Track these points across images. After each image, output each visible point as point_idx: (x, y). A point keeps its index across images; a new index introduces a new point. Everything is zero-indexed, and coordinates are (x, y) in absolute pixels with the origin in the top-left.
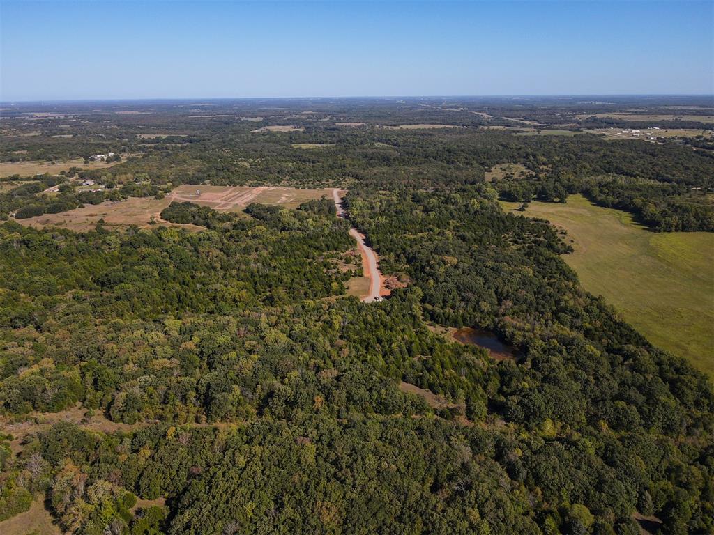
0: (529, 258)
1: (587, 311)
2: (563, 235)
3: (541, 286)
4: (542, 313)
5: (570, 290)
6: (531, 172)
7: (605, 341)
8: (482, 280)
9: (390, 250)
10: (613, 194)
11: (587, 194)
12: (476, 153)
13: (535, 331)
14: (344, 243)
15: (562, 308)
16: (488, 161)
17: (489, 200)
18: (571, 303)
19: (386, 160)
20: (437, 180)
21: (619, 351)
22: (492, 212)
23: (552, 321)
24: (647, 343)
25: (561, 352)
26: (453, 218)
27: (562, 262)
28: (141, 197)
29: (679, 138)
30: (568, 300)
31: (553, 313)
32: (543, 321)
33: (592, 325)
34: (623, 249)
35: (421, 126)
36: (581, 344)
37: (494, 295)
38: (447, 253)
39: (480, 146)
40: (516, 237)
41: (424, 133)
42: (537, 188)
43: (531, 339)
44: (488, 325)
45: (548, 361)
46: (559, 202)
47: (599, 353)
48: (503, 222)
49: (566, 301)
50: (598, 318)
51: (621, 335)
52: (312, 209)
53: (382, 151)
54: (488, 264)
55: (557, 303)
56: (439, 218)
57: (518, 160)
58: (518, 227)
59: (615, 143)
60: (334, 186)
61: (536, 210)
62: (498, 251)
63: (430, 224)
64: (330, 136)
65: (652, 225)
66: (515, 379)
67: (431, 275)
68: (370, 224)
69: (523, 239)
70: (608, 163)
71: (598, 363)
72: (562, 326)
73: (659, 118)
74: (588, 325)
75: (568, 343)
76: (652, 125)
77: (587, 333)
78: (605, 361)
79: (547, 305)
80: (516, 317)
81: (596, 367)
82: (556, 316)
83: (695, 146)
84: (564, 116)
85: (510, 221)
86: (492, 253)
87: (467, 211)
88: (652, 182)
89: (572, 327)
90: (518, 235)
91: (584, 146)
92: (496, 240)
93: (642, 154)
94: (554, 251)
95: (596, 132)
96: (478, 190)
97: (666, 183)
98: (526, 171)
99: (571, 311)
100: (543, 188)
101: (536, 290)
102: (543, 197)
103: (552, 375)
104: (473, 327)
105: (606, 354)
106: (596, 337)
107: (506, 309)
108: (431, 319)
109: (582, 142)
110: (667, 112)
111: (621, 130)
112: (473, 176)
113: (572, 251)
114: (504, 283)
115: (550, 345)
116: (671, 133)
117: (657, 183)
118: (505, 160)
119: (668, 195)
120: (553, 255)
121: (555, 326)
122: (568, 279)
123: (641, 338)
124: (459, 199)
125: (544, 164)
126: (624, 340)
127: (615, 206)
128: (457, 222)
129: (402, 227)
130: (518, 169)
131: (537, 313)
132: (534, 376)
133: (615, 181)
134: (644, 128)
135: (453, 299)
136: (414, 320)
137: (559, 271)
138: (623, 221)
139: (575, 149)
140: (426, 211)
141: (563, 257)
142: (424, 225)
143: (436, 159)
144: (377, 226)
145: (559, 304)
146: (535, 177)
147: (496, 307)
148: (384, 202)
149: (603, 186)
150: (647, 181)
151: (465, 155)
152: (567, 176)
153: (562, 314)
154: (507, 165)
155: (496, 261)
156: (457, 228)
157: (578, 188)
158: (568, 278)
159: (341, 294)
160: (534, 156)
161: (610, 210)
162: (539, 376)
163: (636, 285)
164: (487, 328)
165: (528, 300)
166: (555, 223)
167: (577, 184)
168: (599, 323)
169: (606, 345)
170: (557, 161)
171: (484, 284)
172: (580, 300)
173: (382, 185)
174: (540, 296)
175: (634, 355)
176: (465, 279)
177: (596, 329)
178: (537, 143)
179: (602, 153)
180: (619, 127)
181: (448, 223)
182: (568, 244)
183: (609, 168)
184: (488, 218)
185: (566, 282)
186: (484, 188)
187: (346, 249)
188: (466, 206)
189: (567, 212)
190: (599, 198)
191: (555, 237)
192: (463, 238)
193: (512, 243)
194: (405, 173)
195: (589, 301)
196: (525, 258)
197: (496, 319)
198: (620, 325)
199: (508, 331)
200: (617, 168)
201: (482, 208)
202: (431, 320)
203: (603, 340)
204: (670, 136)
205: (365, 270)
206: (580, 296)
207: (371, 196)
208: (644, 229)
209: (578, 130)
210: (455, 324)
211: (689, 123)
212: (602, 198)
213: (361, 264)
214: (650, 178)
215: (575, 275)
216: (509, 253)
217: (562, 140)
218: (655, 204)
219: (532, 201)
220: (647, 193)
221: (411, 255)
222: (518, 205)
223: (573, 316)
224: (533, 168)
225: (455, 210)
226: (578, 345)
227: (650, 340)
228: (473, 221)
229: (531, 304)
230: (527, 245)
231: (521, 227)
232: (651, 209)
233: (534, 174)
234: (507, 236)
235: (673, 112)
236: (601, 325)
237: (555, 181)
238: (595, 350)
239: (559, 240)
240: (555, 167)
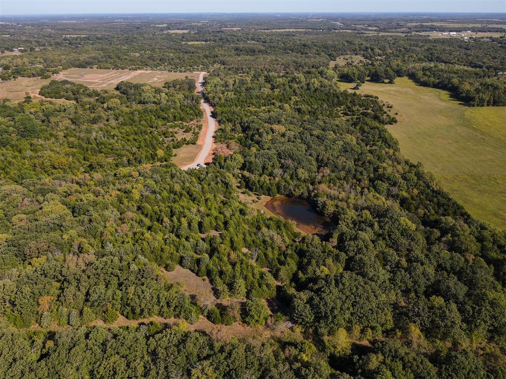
0: (355, 128)
1: (405, 178)
2: (389, 109)
3: (362, 153)
4: (359, 180)
5: (390, 157)
6: (368, 61)
7: (421, 211)
8: (304, 147)
9: (229, 120)
10: (434, 76)
11: (412, 76)
12: (326, 47)
13: (349, 200)
14: (191, 114)
15: (379, 175)
16: (334, 53)
17: (329, 80)
18: (390, 170)
19: (252, 52)
20: (289, 65)
21: (436, 224)
22: (330, 90)
23: (368, 189)
24: (466, 213)
25: (372, 226)
26: (296, 95)
27: (386, 131)
28: (30, 77)
29: (487, 38)
30: (388, 168)
31: (371, 180)
32: (359, 189)
33: (409, 194)
34: (442, 121)
35: (287, 30)
36: (395, 217)
37: (314, 163)
38: (279, 122)
39: (330, 42)
40: (347, 109)
41: (288, 35)
42: (370, 71)
43: (343, 209)
44: (302, 194)
45: (356, 238)
46: (389, 83)
47: (414, 227)
48: (338, 98)
49: (384, 168)
50: (415, 186)
51: (439, 205)
52: (174, 87)
53: (252, 46)
54: (315, 133)
55: (376, 170)
56: (283, 94)
57: (359, 52)
58: (351, 102)
59: (436, 41)
60: (202, 70)
61: (368, 88)
62: (327, 121)
63: (273, 99)
64: (215, 36)
65: (467, 100)
66: (314, 261)
67: (258, 143)
68: (220, 99)
69: (353, 111)
70: (431, 54)
71: (413, 240)
72: (378, 195)
73: (471, 26)
74: (405, 194)
75: (381, 214)
76: (466, 29)
77: (403, 202)
78: (420, 237)
79: (365, 173)
80: (332, 185)
81: (410, 245)
82: (373, 183)
83: (499, 43)
84: (398, 24)
85: (344, 97)
86: (321, 123)
87: (308, 89)
88: (466, 68)
89: (389, 195)
90: (349, 108)
91: (413, 43)
92: (328, 112)
93: (458, 49)
94: (380, 122)
95: (423, 34)
96: (321, 73)
97: (478, 69)
98: (364, 60)
99: (388, 179)
100: (376, 72)
101: (356, 157)
102: (375, 78)
103: (358, 257)
104: (288, 196)
105: (422, 227)
106: (412, 207)
107: (323, 176)
108: (247, 186)
109: (410, 40)
110: (476, 22)
111: (442, 32)
112: (320, 62)
113: (396, 122)
114: (326, 150)
115: (362, 217)
116: (480, 35)
117: (470, 69)
118: (348, 52)
119: (480, 78)
120: (377, 124)
121: (370, 196)
122: (389, 147)
123: (459, 208)
124: (303, 79)
125: (379, 55)
126: (441, 211)
127: (435, 86)
128: (298, 98)
129: (248, 101)
130: (357, 59)
131: (355, 181)
132: (337, 258)
133: (435, 66)
134: (460, 31)
135: (273, 166)
136: (227, 188)
137: (381, 139)
138: (442, 97)
139: (405, 45)
140: (272, 89)
141: (386, 127)
142: (269, 101)
143: (293, 51)
144: (226, 100)
145: (378, 171)
146: (371, 64)
147: (314, 174)
148: (237, 81)
149: (426, 70)
150: (462, 67)
151: (316, 48)
152: (396, 63)
153: (380, 182)
154: (349, 56)
155: (323, 130)
156: (296, 103)
157: (405, 71)
158: (389, 145)
159: (166, 161)
160: (372, 50)
161: (431, 89)
162: (343, 257)
163: (453, 152)
164: (301, 197)
165: (347, 167)
166: (383, 99)
167: (404, 68)
168: (416, 191)
169: (422, 216)
170: (390, 53)
171: (306, 151)
172: (399, 167)
173: (242, 69)
174: (360, 163)
175: (452, 230)
176: (288, 146)
177: (412, 198)
178: (375, 40)
179: (426, 48)
180: (440, 31)
181: (290, 99)
182: (392, 116)
183: (431, 58)
184: (326, 94)
185: (387, 149)
186: (326, 70)
187: (191, 120)
188: (308, 85)
189: (394, 91)
190: (422, 80)
191: (381, 110)
192: (299, 111)
193: (343, 115)
194: (264, 61)
195: (407, 168)
196: (352, 128)
197: (311, 187)
198: (438, 193)
199: (321, 200)
200: (438, 58)
201: (321, 86)
202: (246, 188)
203: (419, 210)
204: (478, 36)
205: (200, 138)
206: (399, 163)
207: (228, 76)
208: (460, 104)
209: (408, 32)
210: (269, 192)
211: (494, 28)
212: (424, 79)
213: (198, 133)
214: (464, 65)
215: (396, 143)
216: (337, 122)
217: (396, 39)
218: (470, 83)
219: (366, 82)
220: (462, 76)
221: (246, 124)
222: (353, 85)
223: (390, 184)
224: (370, 58)
225: (298, 88)
226: (392, 218)
227: (468, 209)
228: (312, 97)
229: (349, 171)
230: (356, 117)
231: (353, 102)
232: (466, 87)
233: (370, 63)
234: (339, 109)
235: (481, 22)
236: (419, 193)
237: (387, 66)
238: (410, 223)
239: (385, 113)
240: (388, 57)
